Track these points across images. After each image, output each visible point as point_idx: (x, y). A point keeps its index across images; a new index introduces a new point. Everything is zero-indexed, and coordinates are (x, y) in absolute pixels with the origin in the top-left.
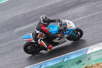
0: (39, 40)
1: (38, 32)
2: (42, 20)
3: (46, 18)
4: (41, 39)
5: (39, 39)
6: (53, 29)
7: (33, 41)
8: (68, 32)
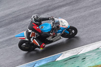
0: (32, 39)
1: (30, 31)
2: (33, 19)
3: (37, 17)
4: (34, 38)
5: (31, 37)
6: (46, 27)
7: (27, 40)
8: (61, 30)
